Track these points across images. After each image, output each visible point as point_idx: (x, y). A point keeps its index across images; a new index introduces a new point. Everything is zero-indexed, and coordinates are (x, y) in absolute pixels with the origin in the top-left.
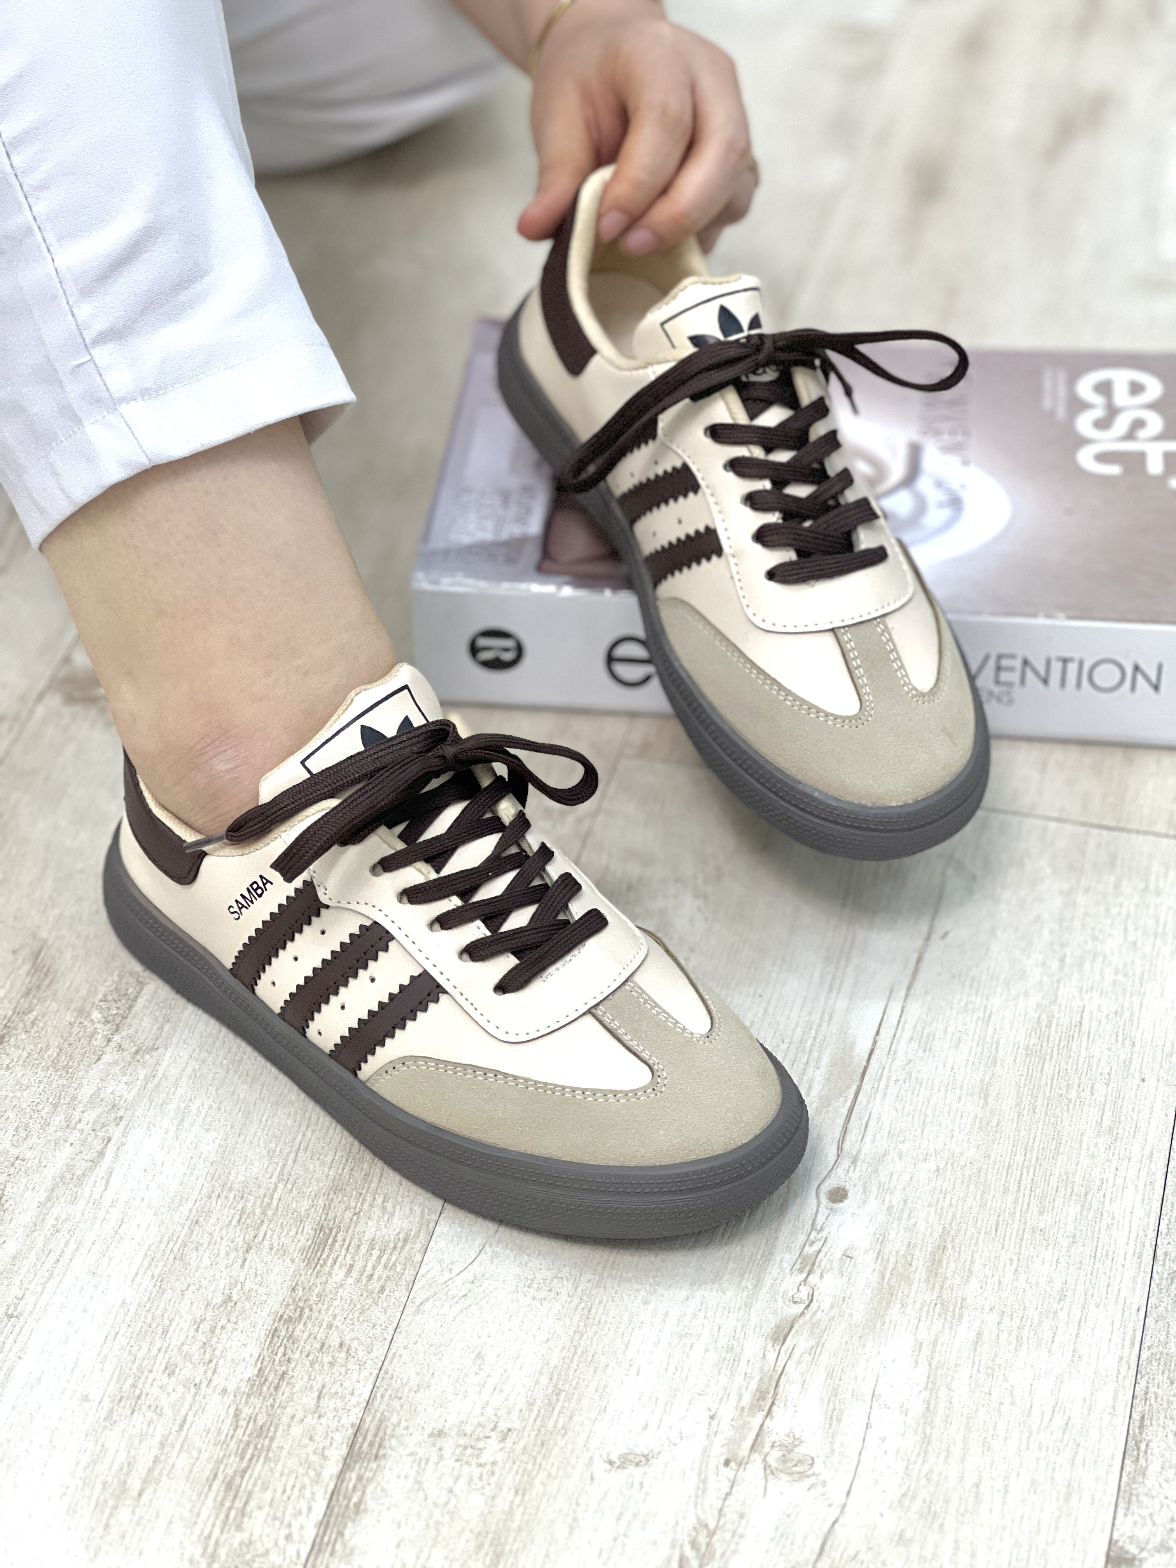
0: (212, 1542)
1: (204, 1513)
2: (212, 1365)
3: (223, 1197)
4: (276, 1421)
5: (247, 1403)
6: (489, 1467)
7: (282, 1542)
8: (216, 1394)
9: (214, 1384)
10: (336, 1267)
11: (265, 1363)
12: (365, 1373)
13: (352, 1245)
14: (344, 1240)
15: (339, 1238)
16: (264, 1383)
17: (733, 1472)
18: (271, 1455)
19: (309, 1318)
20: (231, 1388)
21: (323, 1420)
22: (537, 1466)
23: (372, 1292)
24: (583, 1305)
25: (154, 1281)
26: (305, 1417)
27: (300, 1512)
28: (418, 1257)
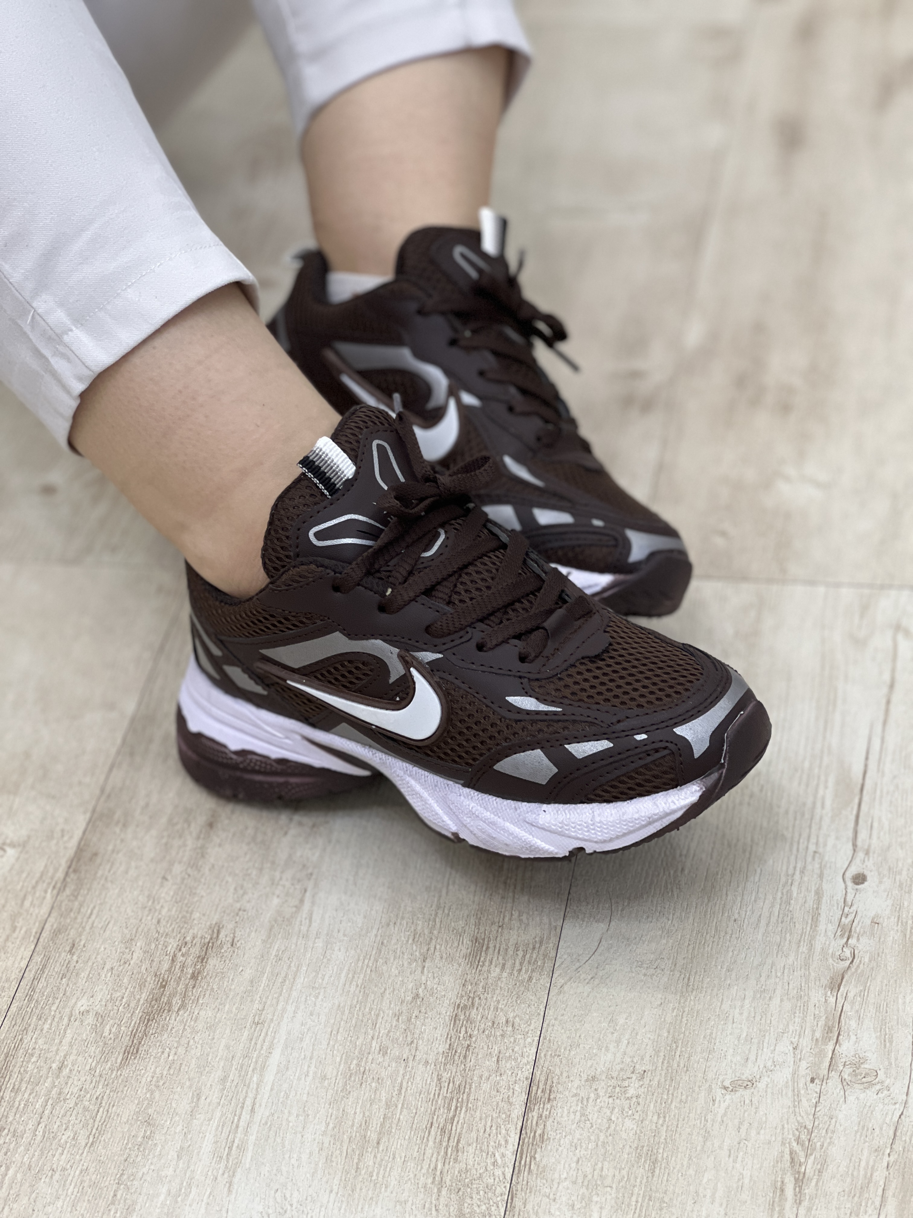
0: (438, 1173)
1: (429, 1152)
2: (414, 1045)
3: (398, 924)
4: (469, 1080)
5: (445, 1070)
6: (634, 1099)
7: (490, 1167)
8: (421, 1066)
9: (417, 1058)
10: (493, 966)
11: (453, 1040)
12: (529, 1040)
13: (502, 949)
14: (495, 947)
15: (491, 945)
16: (455, 1054)
17: (819, 1087)
18: (470, 1105)
19: (480, 1004)
20: (431, 1058)
21: (504, 1077)
22: (670, 1096)
23: (523, 982)
24: (683, 976)
25: (359, 988)
26: (490, 1076)
27: (500, 1145)
28: (553, 954)
